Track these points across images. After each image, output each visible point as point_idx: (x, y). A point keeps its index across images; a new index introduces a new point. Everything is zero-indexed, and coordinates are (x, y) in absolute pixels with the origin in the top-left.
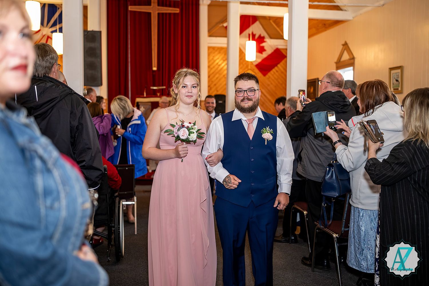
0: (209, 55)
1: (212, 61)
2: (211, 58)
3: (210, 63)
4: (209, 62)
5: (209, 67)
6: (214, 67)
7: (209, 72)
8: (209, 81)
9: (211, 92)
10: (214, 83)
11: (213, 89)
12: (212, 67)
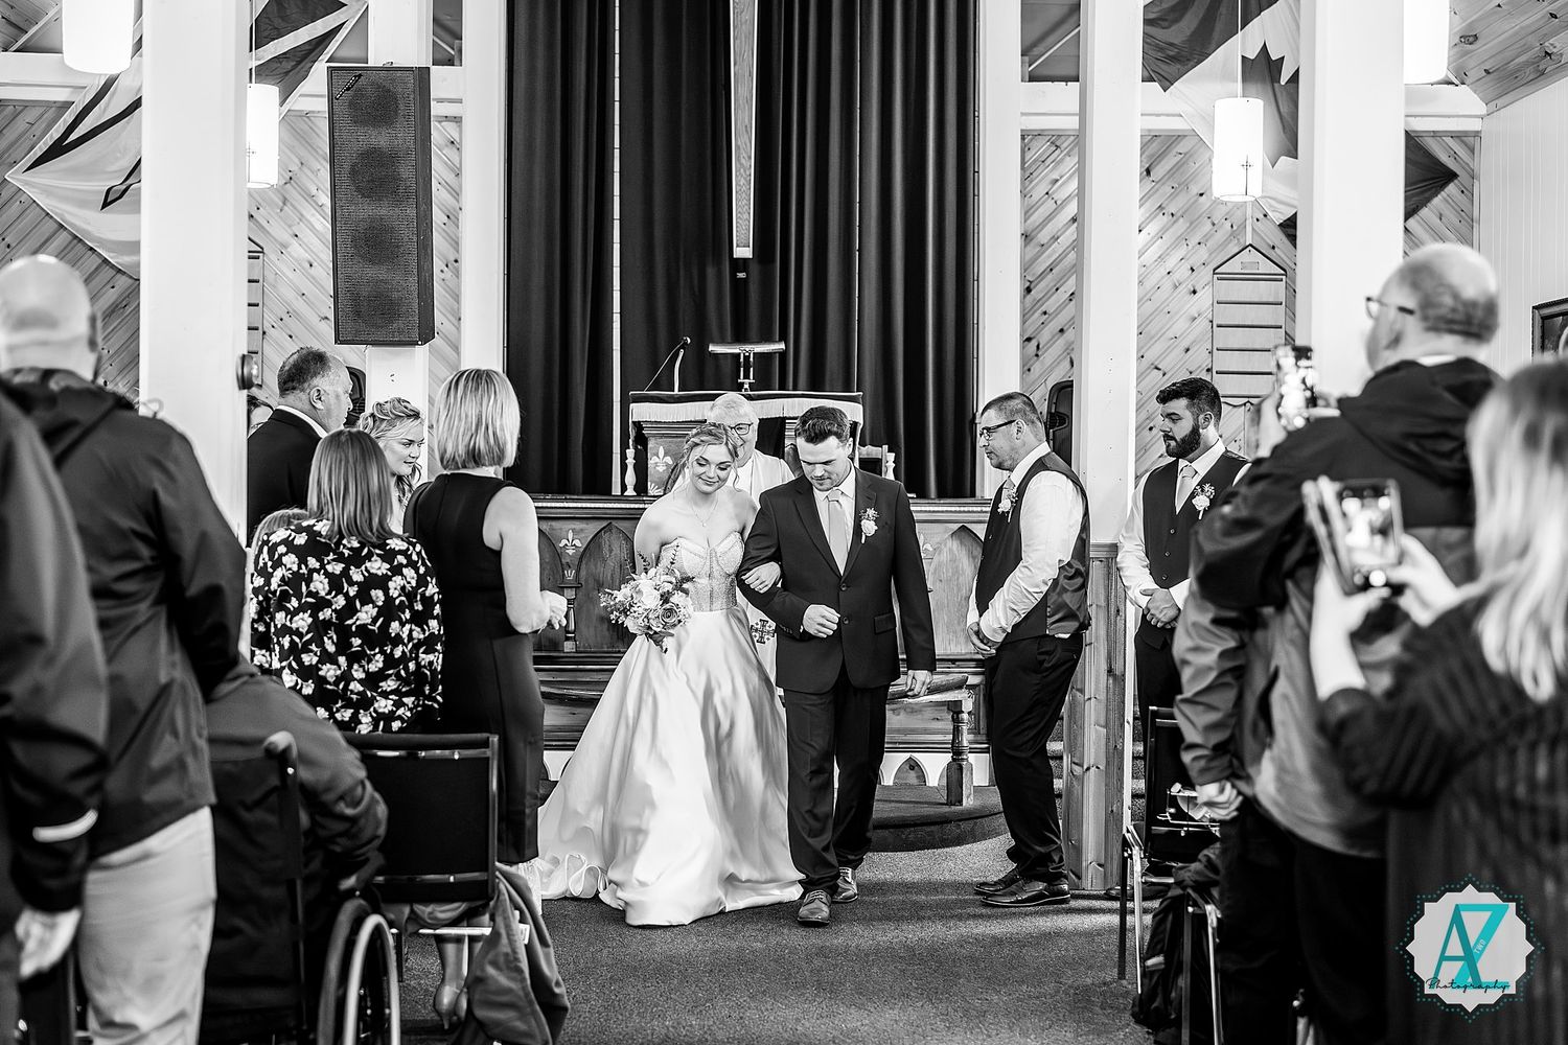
0: (1027, 175)
1: (1050, 206)
2: (1039, 192)
3: (1037, 217)
4: (1027, 213)
5: (1027, 237)
6: (1055, 238)
7: (1025, 268)
8: (1025, 317)
9: (1037, 368)
10: (1054, 326)
11: (1048, 357)
12: (1043, 236)
